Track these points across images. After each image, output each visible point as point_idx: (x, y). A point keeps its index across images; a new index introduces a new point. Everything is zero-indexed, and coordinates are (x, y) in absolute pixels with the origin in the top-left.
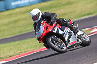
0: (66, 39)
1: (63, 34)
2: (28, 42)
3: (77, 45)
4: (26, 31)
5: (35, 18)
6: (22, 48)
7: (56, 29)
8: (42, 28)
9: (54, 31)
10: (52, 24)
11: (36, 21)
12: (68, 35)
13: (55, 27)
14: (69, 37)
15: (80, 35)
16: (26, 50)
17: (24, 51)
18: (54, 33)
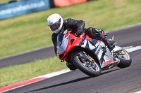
0: (99, 57)
1: (95, 50)
2: (12, 71)
3: (114, 65)
4: (8, 54)
5: (54, 27)
6: (2, 80)
7: (85, 42)
8: (66, 41)
9: (82, 46)
10: (78, 36)
11: (56, 32)
12: (101, 52)
13: (83, 40)
14: (103, 54)
15: (117, 52)
16: (8, 82)
17: (6, 83)
18: (83, 48)
